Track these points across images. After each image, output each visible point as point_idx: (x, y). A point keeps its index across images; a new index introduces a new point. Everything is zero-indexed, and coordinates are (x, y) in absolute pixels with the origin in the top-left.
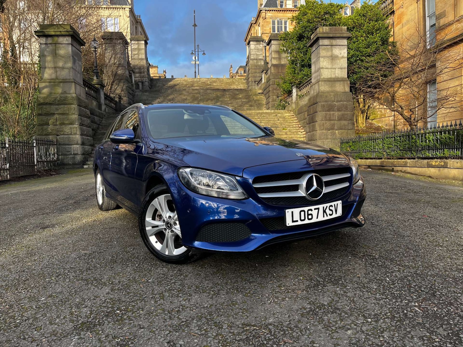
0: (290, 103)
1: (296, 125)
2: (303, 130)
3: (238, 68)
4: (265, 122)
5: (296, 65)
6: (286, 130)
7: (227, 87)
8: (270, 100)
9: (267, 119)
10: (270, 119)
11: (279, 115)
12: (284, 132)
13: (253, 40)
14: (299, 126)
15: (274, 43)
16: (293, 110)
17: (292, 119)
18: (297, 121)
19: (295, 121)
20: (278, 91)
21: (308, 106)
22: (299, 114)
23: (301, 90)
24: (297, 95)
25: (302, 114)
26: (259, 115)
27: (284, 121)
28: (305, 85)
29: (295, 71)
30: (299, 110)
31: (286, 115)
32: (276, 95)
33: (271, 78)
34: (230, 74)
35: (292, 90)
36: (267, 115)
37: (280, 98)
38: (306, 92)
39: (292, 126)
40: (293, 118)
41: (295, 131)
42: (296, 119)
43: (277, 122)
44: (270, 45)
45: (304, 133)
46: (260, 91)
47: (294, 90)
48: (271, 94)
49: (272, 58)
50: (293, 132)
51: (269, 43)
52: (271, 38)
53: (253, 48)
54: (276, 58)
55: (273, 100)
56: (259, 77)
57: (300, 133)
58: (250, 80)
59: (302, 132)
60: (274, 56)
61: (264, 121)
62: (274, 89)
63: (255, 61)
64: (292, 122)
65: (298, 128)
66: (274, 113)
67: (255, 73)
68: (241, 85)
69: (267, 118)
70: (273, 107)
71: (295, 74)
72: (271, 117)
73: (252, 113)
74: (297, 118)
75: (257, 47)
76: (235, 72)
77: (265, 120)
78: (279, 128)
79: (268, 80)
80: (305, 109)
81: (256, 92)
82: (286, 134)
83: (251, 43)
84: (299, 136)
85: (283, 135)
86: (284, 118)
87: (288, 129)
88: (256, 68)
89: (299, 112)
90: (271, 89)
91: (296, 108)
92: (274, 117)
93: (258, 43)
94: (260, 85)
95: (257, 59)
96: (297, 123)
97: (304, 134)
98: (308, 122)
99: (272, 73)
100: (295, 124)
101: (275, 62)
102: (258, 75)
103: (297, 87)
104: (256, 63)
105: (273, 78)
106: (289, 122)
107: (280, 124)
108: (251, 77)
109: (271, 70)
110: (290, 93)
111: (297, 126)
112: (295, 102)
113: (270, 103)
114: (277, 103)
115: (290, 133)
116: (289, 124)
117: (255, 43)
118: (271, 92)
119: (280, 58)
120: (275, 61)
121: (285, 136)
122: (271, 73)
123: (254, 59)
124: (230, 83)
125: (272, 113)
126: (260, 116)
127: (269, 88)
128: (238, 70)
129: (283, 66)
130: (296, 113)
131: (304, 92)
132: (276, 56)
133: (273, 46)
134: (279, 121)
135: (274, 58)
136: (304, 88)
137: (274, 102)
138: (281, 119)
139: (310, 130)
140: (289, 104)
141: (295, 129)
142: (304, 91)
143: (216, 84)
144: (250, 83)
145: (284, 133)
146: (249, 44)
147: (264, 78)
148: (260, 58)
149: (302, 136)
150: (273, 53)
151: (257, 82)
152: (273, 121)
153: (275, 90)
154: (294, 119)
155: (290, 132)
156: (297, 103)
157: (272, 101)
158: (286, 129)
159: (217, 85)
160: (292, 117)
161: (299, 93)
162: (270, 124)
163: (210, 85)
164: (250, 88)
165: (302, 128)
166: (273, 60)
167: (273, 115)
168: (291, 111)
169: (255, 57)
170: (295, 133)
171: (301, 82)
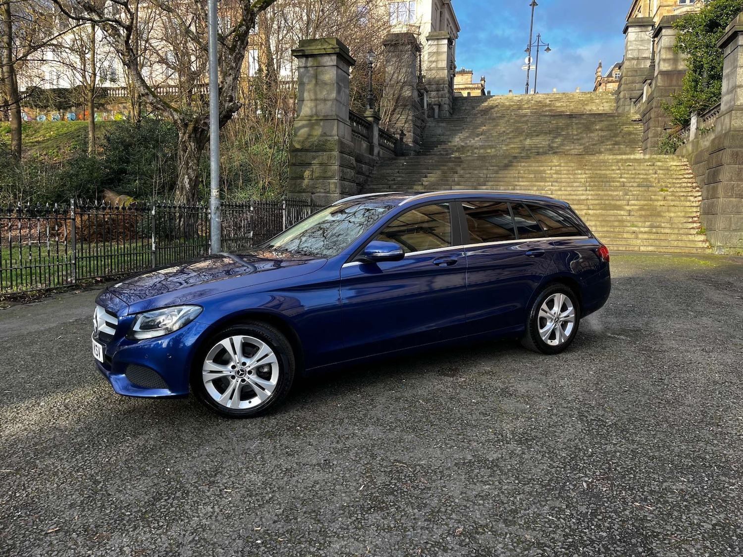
0: (685, 141)
1: (687, 183)
2: (700, 194)
3: (613, 66)
4: (628, 176)
5: (702, 76)
6: (666, 193)
7: (580, 109)
8: (650, 135)
9: (633, 172)
10: (639, 172)
11: (659, 164)
12: (661, 195)
13: (635, 24)
14: (694, 185)
15: (667, 34)
16: (688, 156)
17: (683, 172)
18: (692, 176)
19: (686, 176)
20: (667, 119)
21: (710, 151)
22: (696, 163)
23: (707, 120)
24: (697, 128)
25: (701, 164)
26: (620, 164)
27: (665, 175)
28: (712, 112)
29: (696, 87)
30: (696, 156)
31: (672, 163)
32: (661, 127)
33: (655, 95)
34: (596, 79)
35: (690, 119)
36: (636, 164)
37: (668, 131)
38: (713, 125)
39: (679, 185)
40: (685, 169)
41: (682, 194)
42: (690, 171)
43: (652, 177)
44: (659, 37)
45: (700, 198)
46: (637, 117)
47: (694, 121)
48: (652, 124)
49: (660, 60)
50: (679, 196)
51: (657, 33)
52: (661, 25)
53: (634, 39)
54: (669, 59)
55: (656, 135)
56: (638, 90)
57: (692, 199)
58: (621, 95)
59: (696, 197)
60: (664, 57)
61: (628, 174)
62: (658, 116)
63: (635, 62)
64: (681, 177)
65: (690, 189)
66: (649, 160)
67: (633, 83)
68: (605, 104)
69: (635, 170)
70: (654, 147)
71: (697, 91)
72: (642, 167)
73: (608, 159)
74: (693, 170)
75: (641, 37)
76: (607, 74)
77: (630, 172)
78: (653, 188)
79: (650, 99)
80: (706, 156)
81: (628, 118)
82: (665, 199)
83: (630, 29)
84: (688, 204)
85: (658, 200)
86: (668, 169)
87: (671, 190)
88: (634, 73)
89: (696, 161)
90: (652, 116)
91: (693, 152)
92: (648, 168)
93: (644, 29)
94: (638, 105)
95: (638, 59)
96: (690, 180)
97: (699, 201)
98: (706, 181)
99: (659, 86)
100: (686, 180)
101: (665, 67)
102: (638, 86)
103: (699, 114)
104: (637, 65)
105: (659, 97)
106: (675, 177)
107: (657, 181)
108: (624, 90)
109: (656, 81)
110: (686, 123)
111: (689, 185)
112: (693, 141)
113: (650, 139)
114: (664, 139)
115: (673, 198)
116: (674, 181)
117: (637, 29)
118: (652, 119)
119: (675, 60)
120: (666, 65)
121: (662, 203)
122: (656, 86)
123: (633, 59)
124: (584, 102)
125: (645, 161)
126: (622, 165)
127: (650, 114)
128: (612, 70)
129: (681, 73)
130: (691, 159)
131: (711, 124)
132: (670, 56)
133: (663, 38)
134: (656, 175)
135: (664, 60)
136: (712, 118)
137: (656, 139)
138: (661, 172)
139: (708, 195)
140: (684, 143)
141: (684, 190)
142: (711, 121)
143: (559, 104)
144: (622, 100)
145: (660, 198)
146: (625, 31)
147: (647, 92)
148: (644, 56)
149: (694, 204)
150: (663, 51)
151: (634, 100)
152: (646, 174)
153: (661, 117)
154: (687, 171)
155: (672, 195)
156: (696, 144)
157: (654, 137)
158: (667, 191)
159: (562, 106)
160: (684, 167)
161: (702, 126)
162: (638, 180)
163: (549, 105)
164: (620, 111)
165: (698, 189)
166: (662, 63)
167: (646, 164)
168: (683, 157)
169: (635, 54)
170: (682, 198)
171: (705, 106)
